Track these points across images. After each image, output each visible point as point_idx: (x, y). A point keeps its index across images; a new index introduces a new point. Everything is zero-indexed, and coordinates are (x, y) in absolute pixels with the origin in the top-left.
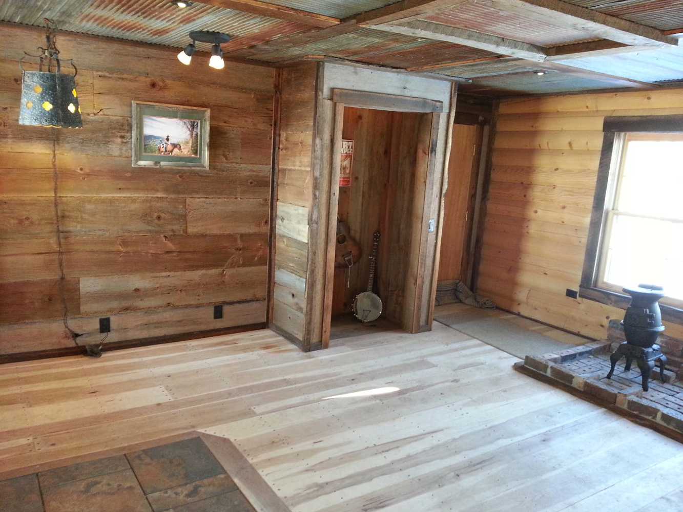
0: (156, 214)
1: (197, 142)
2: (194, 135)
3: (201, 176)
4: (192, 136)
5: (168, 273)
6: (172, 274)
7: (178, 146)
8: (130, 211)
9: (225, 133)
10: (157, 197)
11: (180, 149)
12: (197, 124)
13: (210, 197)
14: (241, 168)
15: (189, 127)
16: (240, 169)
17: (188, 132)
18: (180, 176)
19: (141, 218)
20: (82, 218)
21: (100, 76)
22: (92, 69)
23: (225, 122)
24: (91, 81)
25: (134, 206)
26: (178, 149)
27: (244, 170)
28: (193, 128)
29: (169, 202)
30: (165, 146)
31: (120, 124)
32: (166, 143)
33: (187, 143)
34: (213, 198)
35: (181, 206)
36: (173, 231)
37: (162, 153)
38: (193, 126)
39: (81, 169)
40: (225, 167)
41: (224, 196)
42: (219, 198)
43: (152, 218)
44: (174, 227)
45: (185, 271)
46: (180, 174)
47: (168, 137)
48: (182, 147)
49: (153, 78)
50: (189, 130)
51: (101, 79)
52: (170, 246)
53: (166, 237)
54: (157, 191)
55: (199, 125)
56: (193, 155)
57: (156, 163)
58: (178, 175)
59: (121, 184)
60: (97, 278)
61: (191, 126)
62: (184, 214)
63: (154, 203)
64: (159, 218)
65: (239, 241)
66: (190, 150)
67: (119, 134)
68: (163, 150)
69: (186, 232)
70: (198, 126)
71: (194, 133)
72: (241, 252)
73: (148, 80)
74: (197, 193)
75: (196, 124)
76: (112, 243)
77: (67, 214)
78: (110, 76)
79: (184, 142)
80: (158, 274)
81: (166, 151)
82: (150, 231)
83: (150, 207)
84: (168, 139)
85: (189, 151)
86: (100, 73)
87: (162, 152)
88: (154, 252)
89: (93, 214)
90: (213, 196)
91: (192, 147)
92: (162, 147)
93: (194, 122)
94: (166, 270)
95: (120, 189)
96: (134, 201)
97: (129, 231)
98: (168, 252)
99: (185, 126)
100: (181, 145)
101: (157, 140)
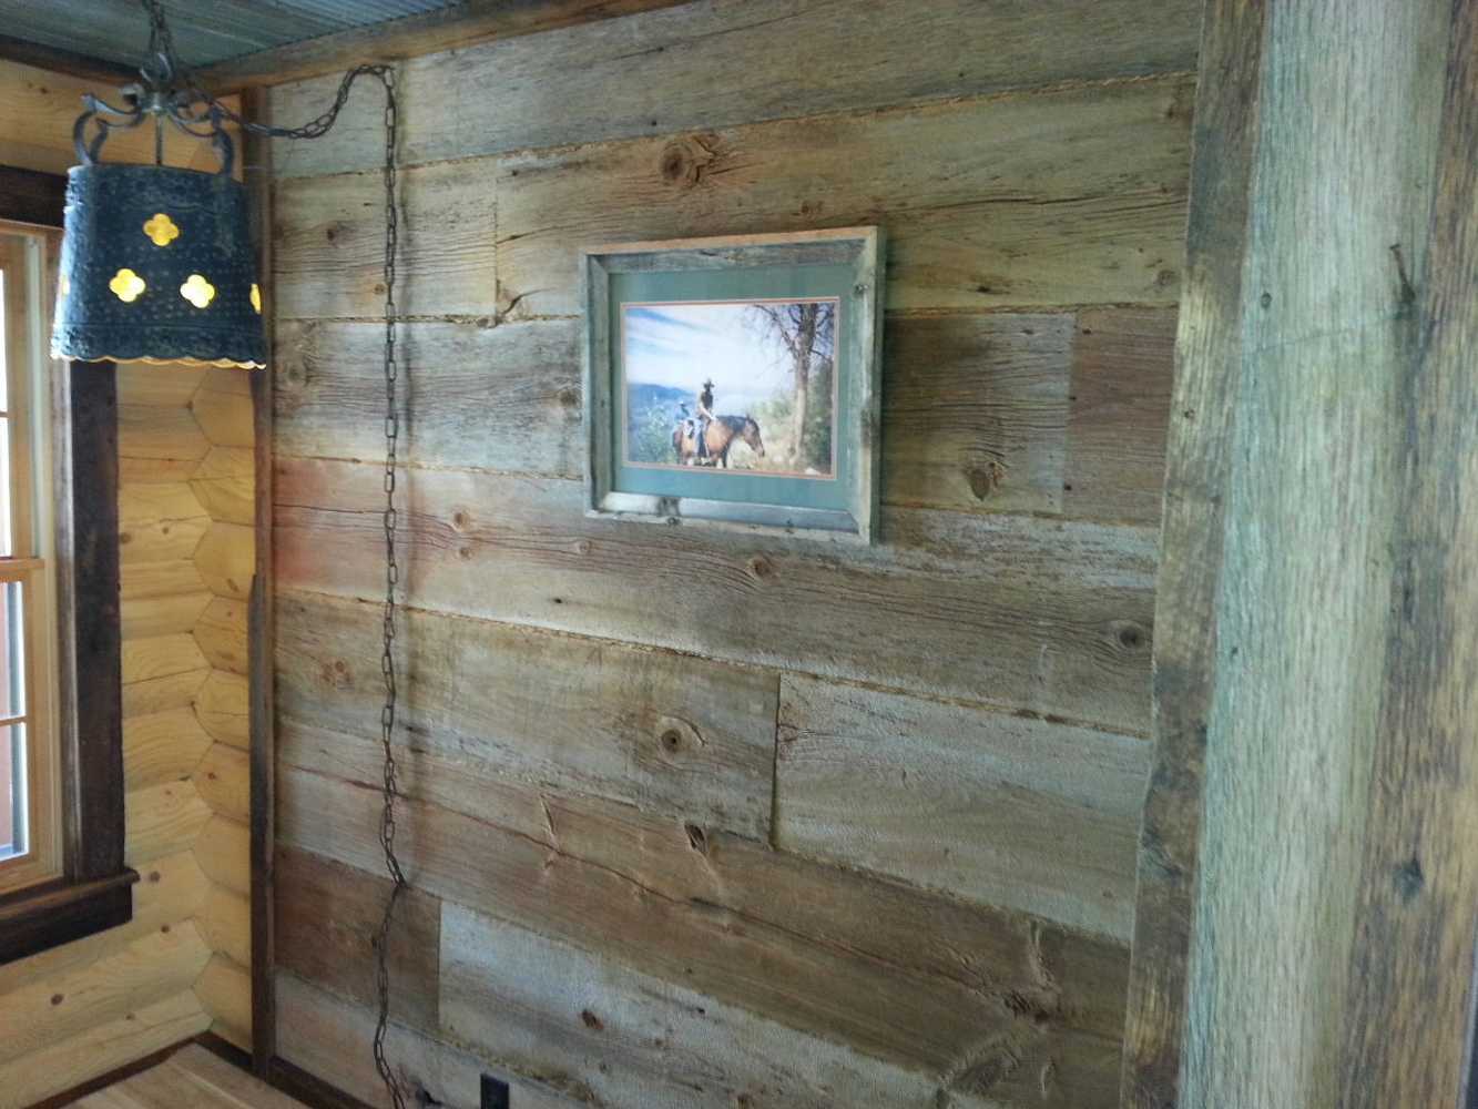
0: (664, 722)
1: (829, 403)
2: (812, 374)
3: (853, 574)
4: (805, 379)
5: (693, 997)
6: (711, 1005)
7: (749, 428)
8: (582, 692)
9: (978, 351)
10: (673, 652)
11: (755, 441)
12: (829, 315)
13: (886, 682)
14: (1066, 546)
15: (793, 334)
16: (1059, 552)
17: (789, 361)
18: (758, 568)
19: (615, 726)
20: (455, 689)
21: (515, 173)
22: (491, 151)
23: (983, 290)
24: (490, 199)
25: (594, 675)
26: (750, 443)
27: (1088, 559)
28: (812, 335)
29: (712, 679)
30: (697, 432)
31: (564, 349)
32: (701, 418)
33: (783, 410)
34: (901, 692)
35: (759, 708)
36: (718, 811)
37: (691, 462)
38: (807, 328)
39: (459, 519)
40: (967, 532)
41: (954, 691)
42: (933, 698)
43: (651, 735)
44: (729, 798)
45: (762, 1016)
46: (758, 558)
47: (708, 386)
48: (764, 433)
49: (672, 137)
50: (792, 348)
51: (515, 182)
52: (711, 878)
53: (695, 832)
54: (673, 624)
55: (836, 320)
56: (810, 471)
57: (667, 503)
58: (750, 562)
59: (562, 582)
60: (485, 920)
61: (801, 330)
62: (768, 743)
63: (657, 677)
64: (674, 741)
65: (1034, 965)
66: (797, 447)
67: (560, 387)
68: (691, 445)
69: (772, 835)
70: (831, 325)
71: (815, 360)
72: (1043, 1029)
73: (658, 148)
74: (830, 654)
75: (821, 315)
76: (526, 805)
77: (423, 668)
78: (541, 164)
79: (770, 410)
80: (660, 986)
81: (702, 451)
82: (639, 790)
83: (647, 690)
84: (707, 399)
85: (792, 451)
86: (515, 162)
87: (689, 455)
88: (648, 884)
89: (484, 683)
90: (897, 683)
91: (805, 430)
92: (687, 433)
93: (815, 308)
94: (688, 976)
95: (559, 601)
96: (596, 652)
97: (576, 774)
98: (696, 900)
99: (776, 332)
100: (759, 423)
101: (668, 402)
